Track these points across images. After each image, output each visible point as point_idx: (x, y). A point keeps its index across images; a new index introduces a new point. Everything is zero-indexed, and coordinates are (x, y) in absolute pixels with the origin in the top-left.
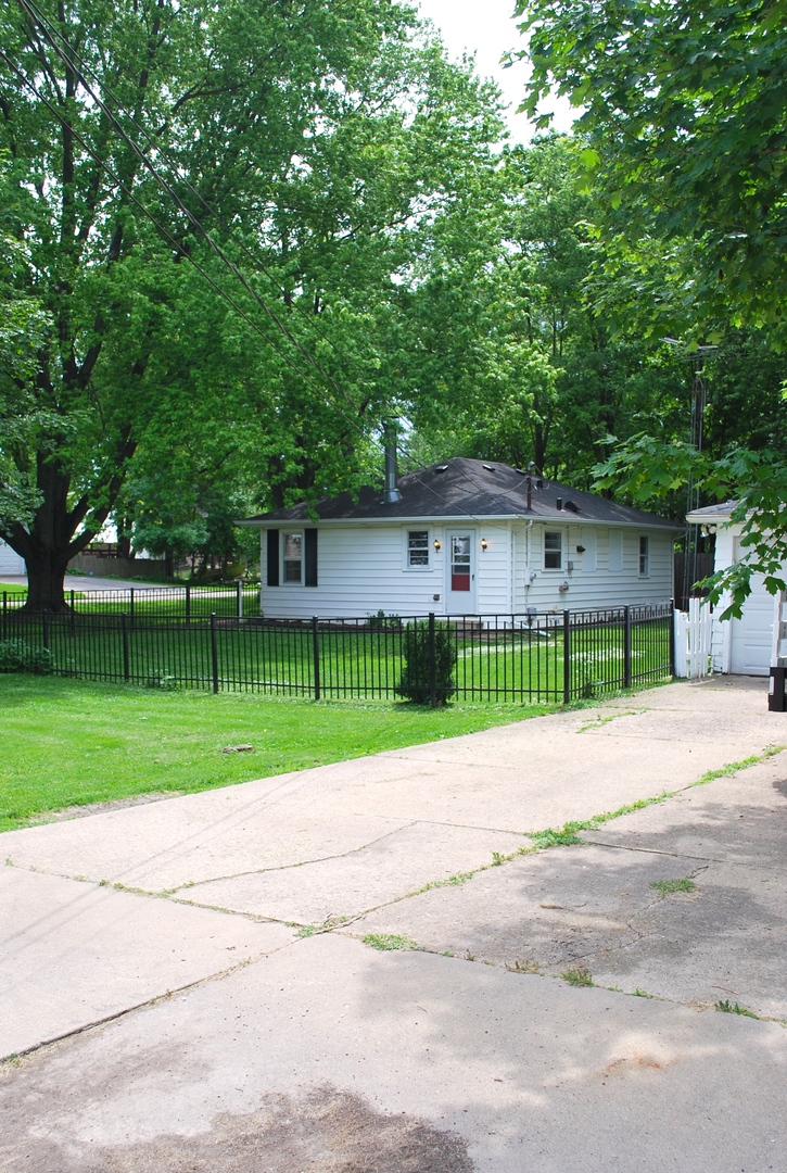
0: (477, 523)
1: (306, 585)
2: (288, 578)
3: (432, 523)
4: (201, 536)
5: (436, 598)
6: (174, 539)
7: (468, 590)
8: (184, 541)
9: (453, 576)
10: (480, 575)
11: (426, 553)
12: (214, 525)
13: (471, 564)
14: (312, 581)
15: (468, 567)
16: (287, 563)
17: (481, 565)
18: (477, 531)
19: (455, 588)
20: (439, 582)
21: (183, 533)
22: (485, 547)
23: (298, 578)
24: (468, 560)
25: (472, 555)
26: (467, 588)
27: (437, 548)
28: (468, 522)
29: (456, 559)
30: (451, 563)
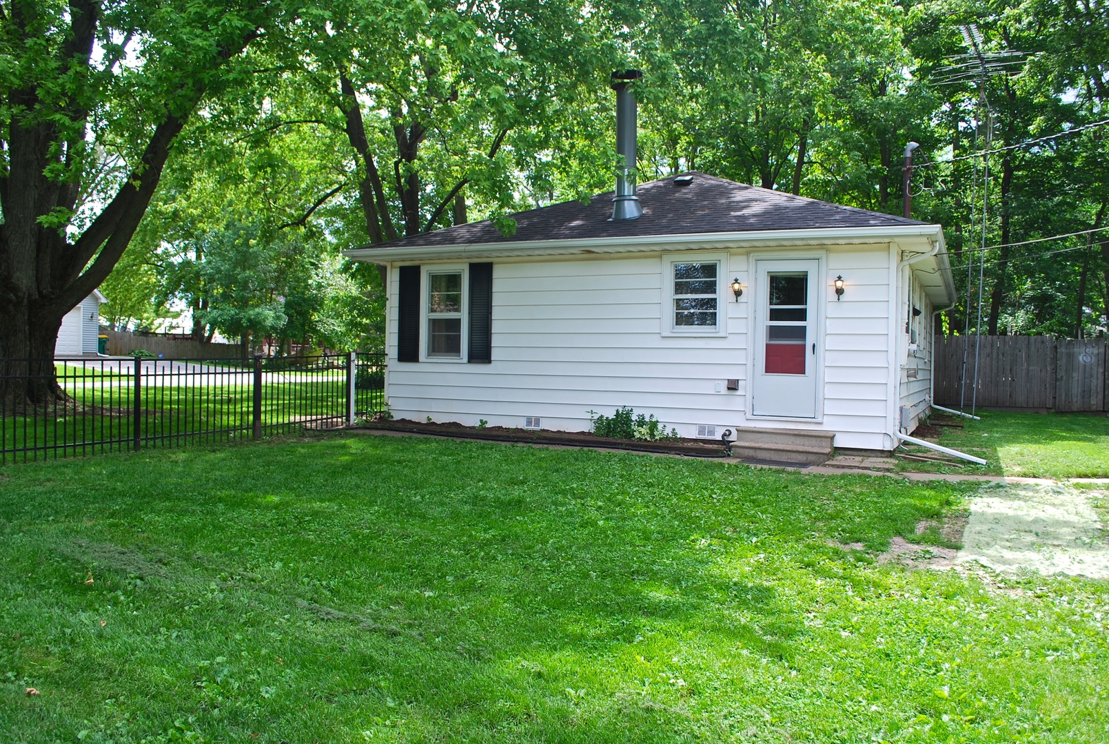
0: (822, 246)
1: (470, 361)
2: (434, 350)
3: (726, 249)
4: (278, 318)
5: (733, 386)
6: (250, 320)
7: (803, 372)
8: (260, 323)
9: (767, 345)
10: (830, 343)
11: (712, 303)
12: (292, 308)
13: (809, 324)
14: (481, 353)
15: (805, 328)
16: (434, 323)
17: (831, 326)
18: (823, 262)
19: (771, 367)
20: (740, 358)
21: (258, 314)
22: (839, 292)
23: (453, 348)
24: (802, 315)
25: (811, 306)
26: (800, 369)
27: (738, 293)
28: (807, 246)
29: (774, 315)
30: (765, 322)
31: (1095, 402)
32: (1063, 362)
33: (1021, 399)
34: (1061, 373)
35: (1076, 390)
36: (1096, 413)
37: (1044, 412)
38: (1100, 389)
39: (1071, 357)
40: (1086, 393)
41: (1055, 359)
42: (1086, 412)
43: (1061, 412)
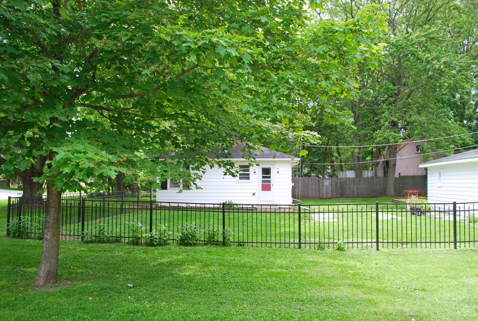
0: (274, 162)
2: (171, 186)
5: (254, 194)
9: (262, 184)
10: (276, 184)
11: (249, 174)
13: (271, 179)
17: (276, 180)
18: (274, 165)
19: (263, 189)
20: (255, 187)
22: (278, 172)
24: (270, 177)
25: (272, 175)
26: (270, 190)
27: (255, 172)
28: (271, 161)
29: (263, 177)
30: (261, 179)
31: (330, 195)
32: (321, 184)
33: (310, 195)
34: (321, 188)
35: (325, 192)
36: (330, 198)
37: (317, 199)
38: (331, 192)
39: (323, 183)
40: (327, 193)
41: (319, 184)
42: (327, 198)
43: (321, 199)
